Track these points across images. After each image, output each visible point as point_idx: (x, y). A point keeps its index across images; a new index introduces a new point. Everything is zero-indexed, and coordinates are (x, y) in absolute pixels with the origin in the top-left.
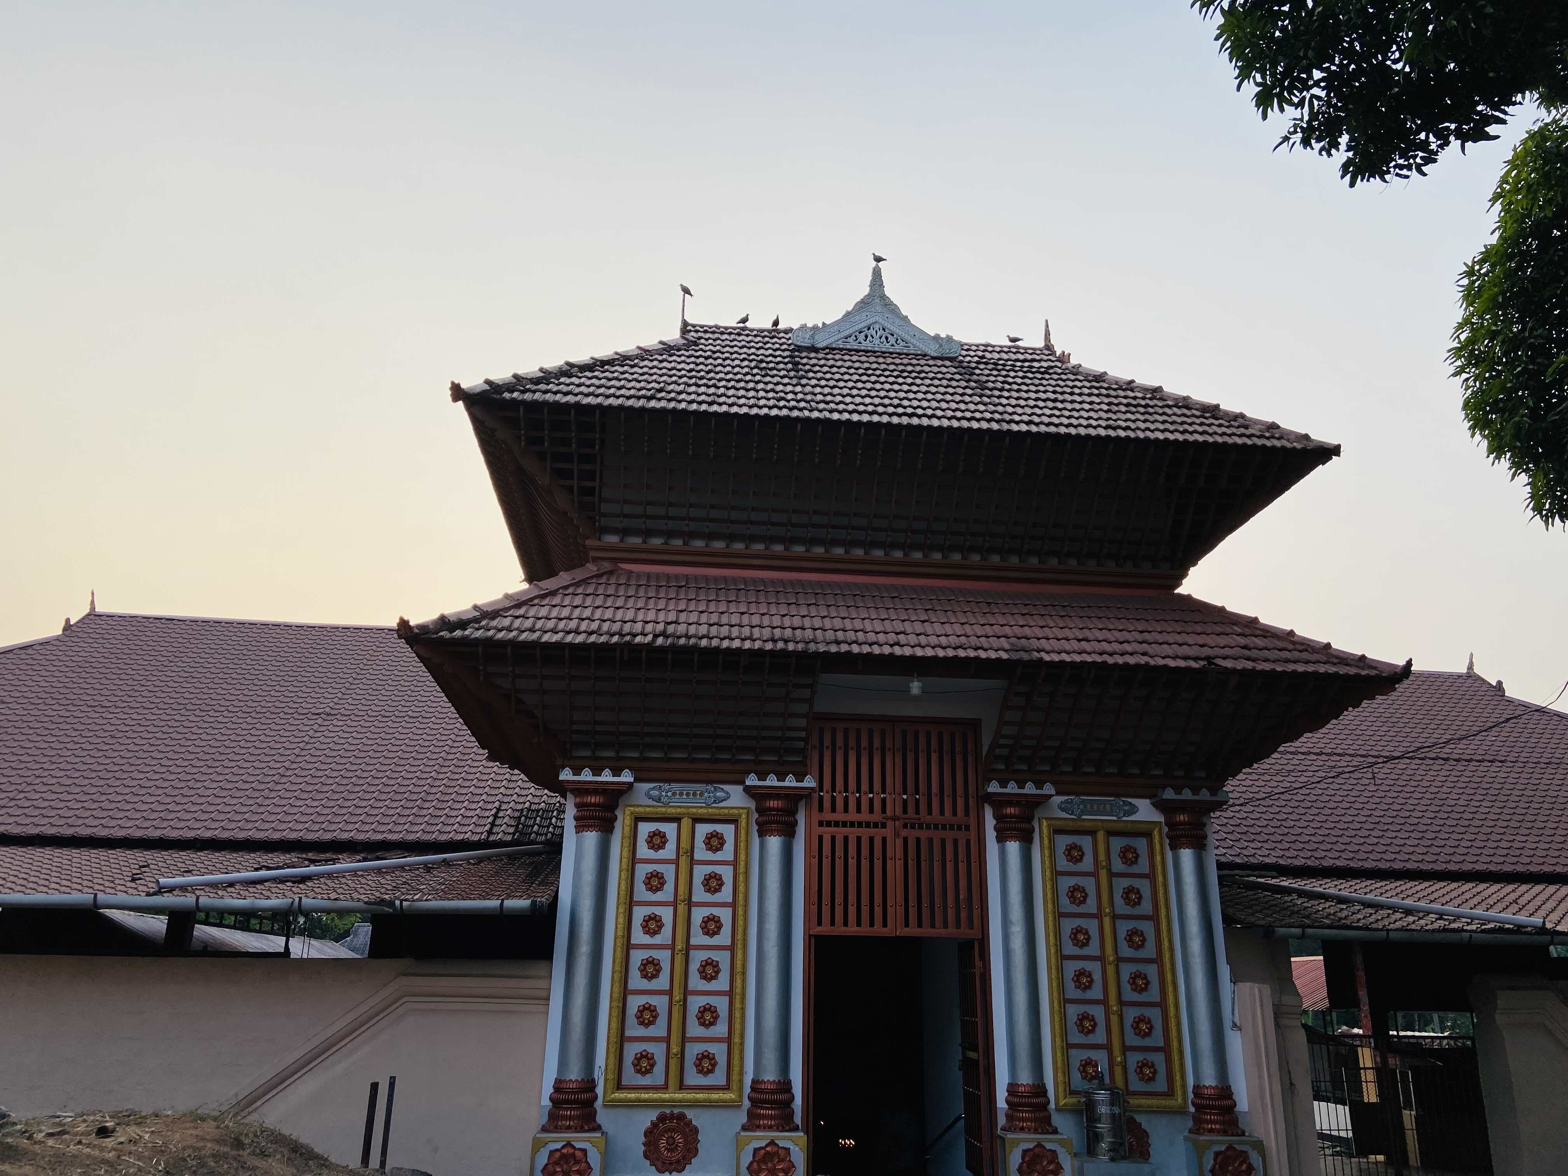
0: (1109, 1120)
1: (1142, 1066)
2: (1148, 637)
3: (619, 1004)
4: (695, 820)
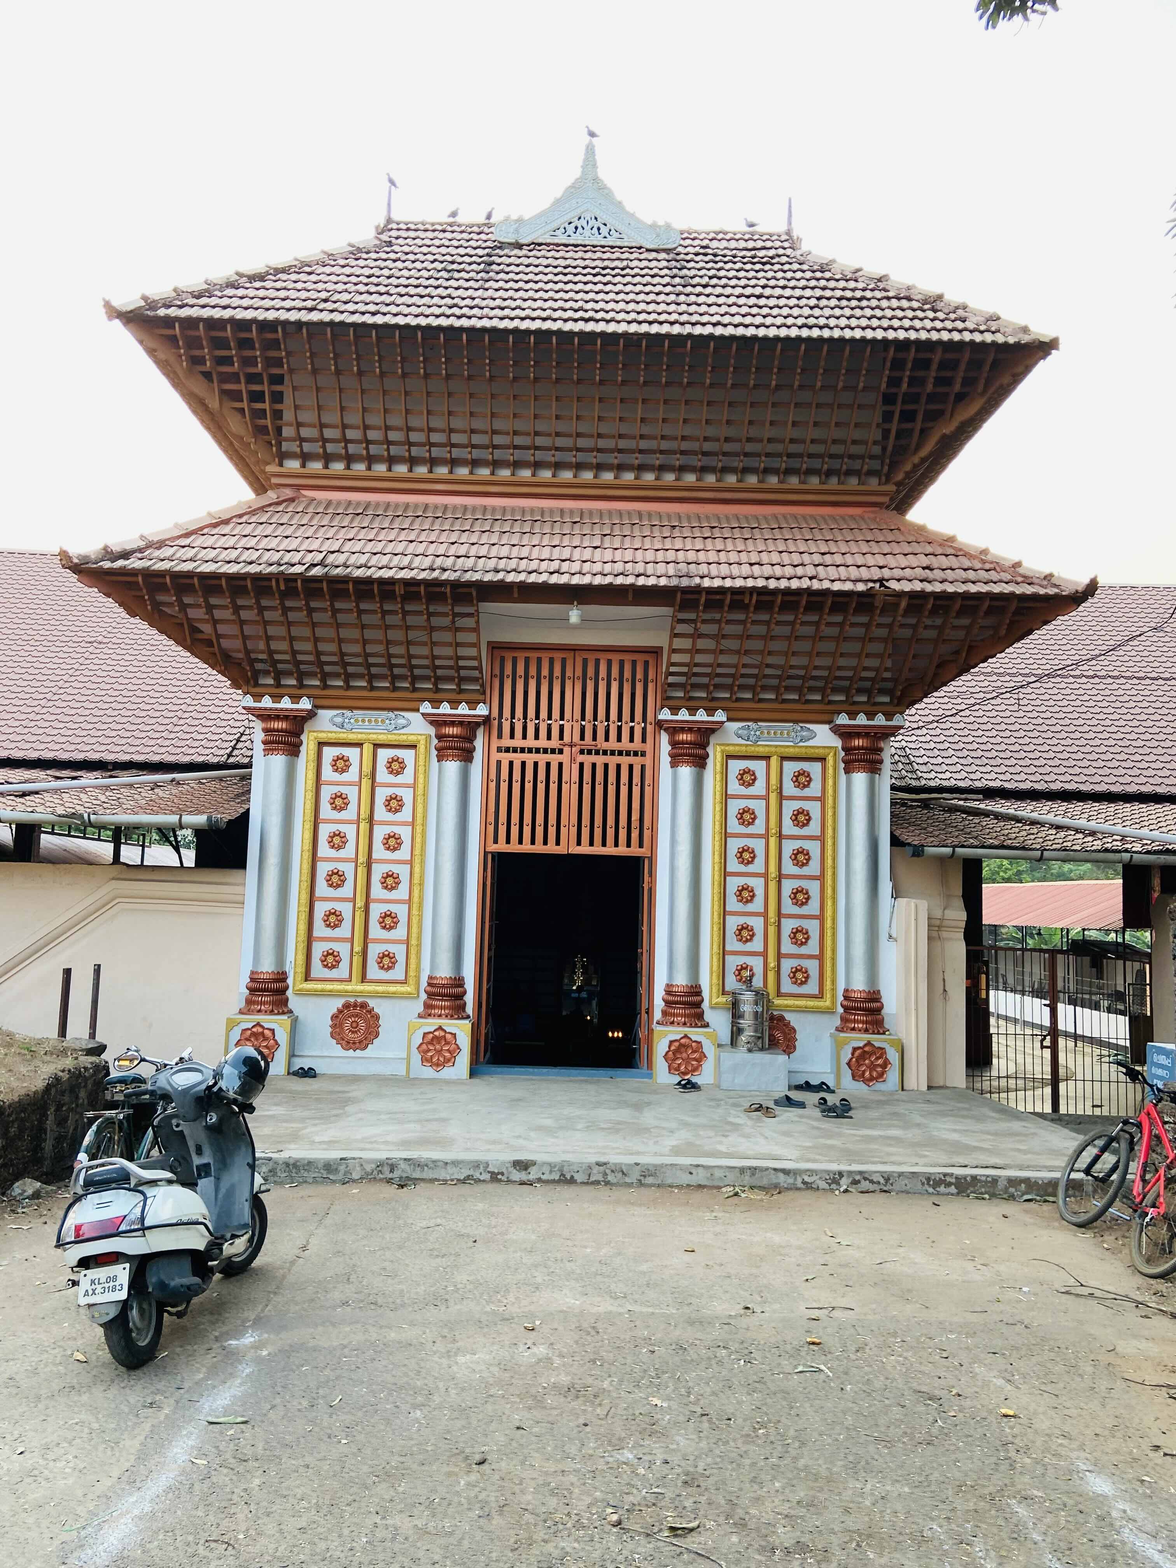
0: (752, 1017)
1: (795, 971)
2: (828, 559)
3: (305, 909)
4: (377, 746)
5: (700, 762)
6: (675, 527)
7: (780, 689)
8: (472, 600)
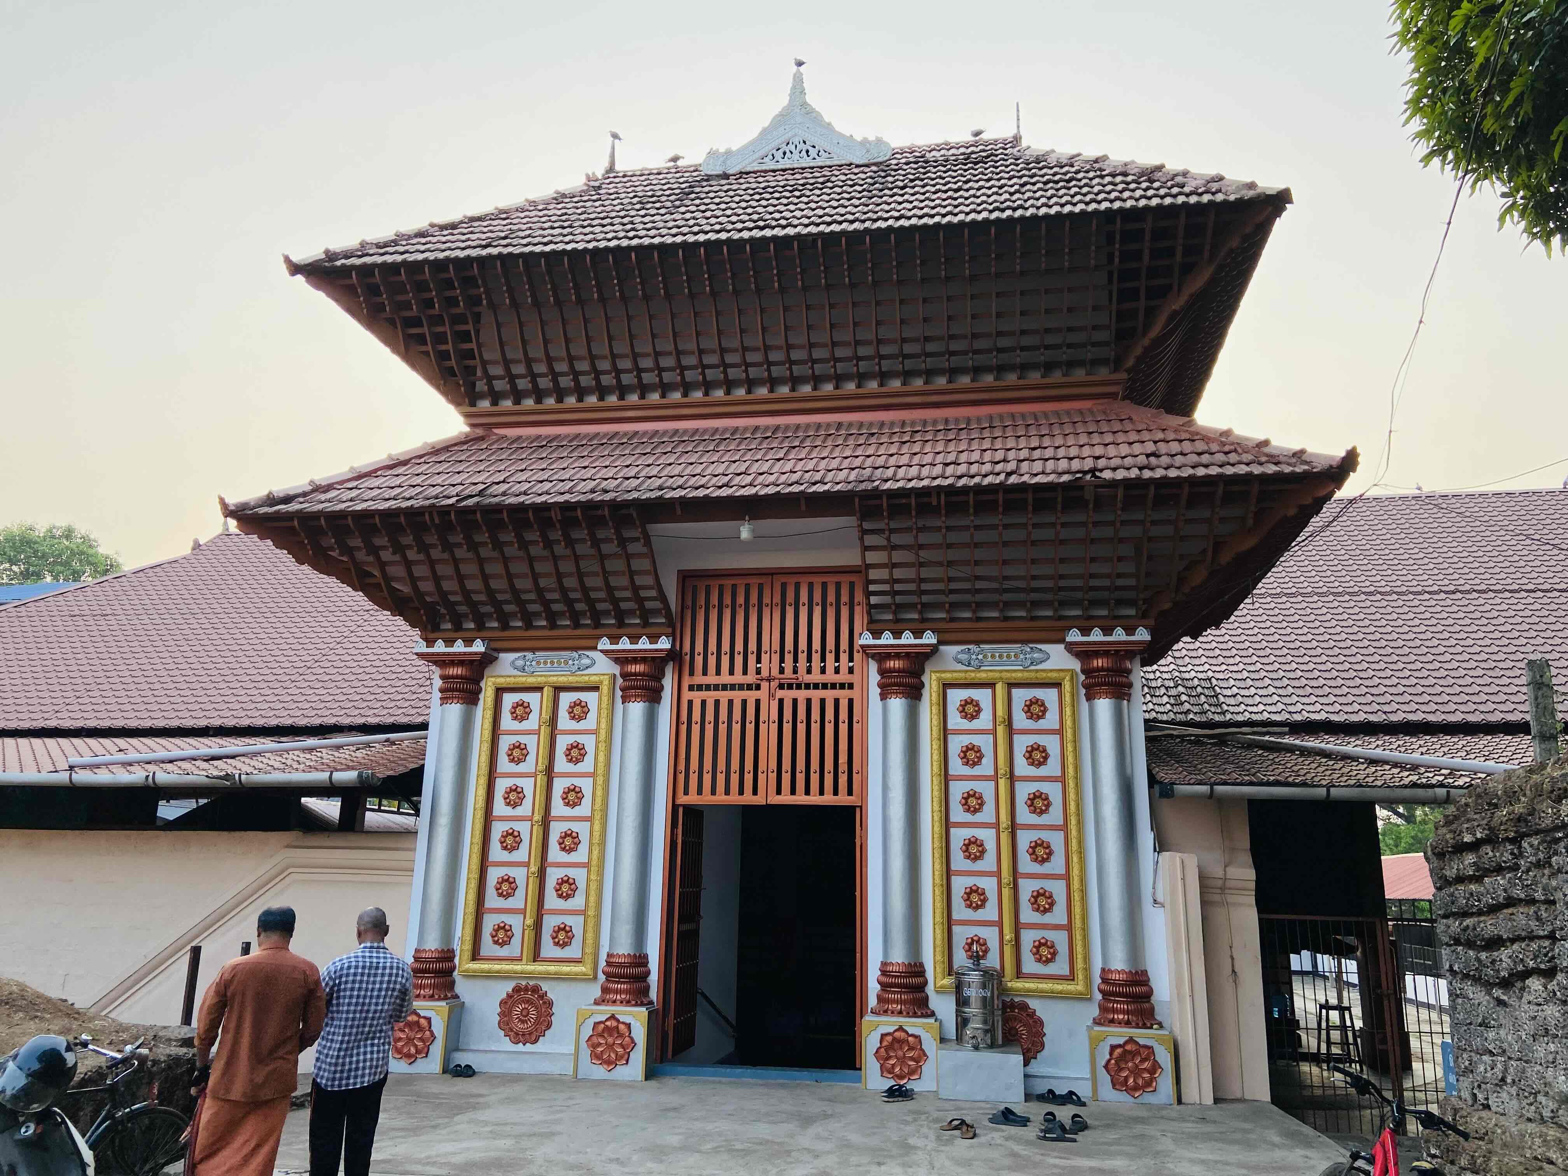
0: (979, 1004)
1: (1039, 945)
2: (1037, 454)
3: (475, 875)
4: (558, 689)
5: (914, 693)
6: (873, 434)
7: (1001, 605)
8: (638, 522)
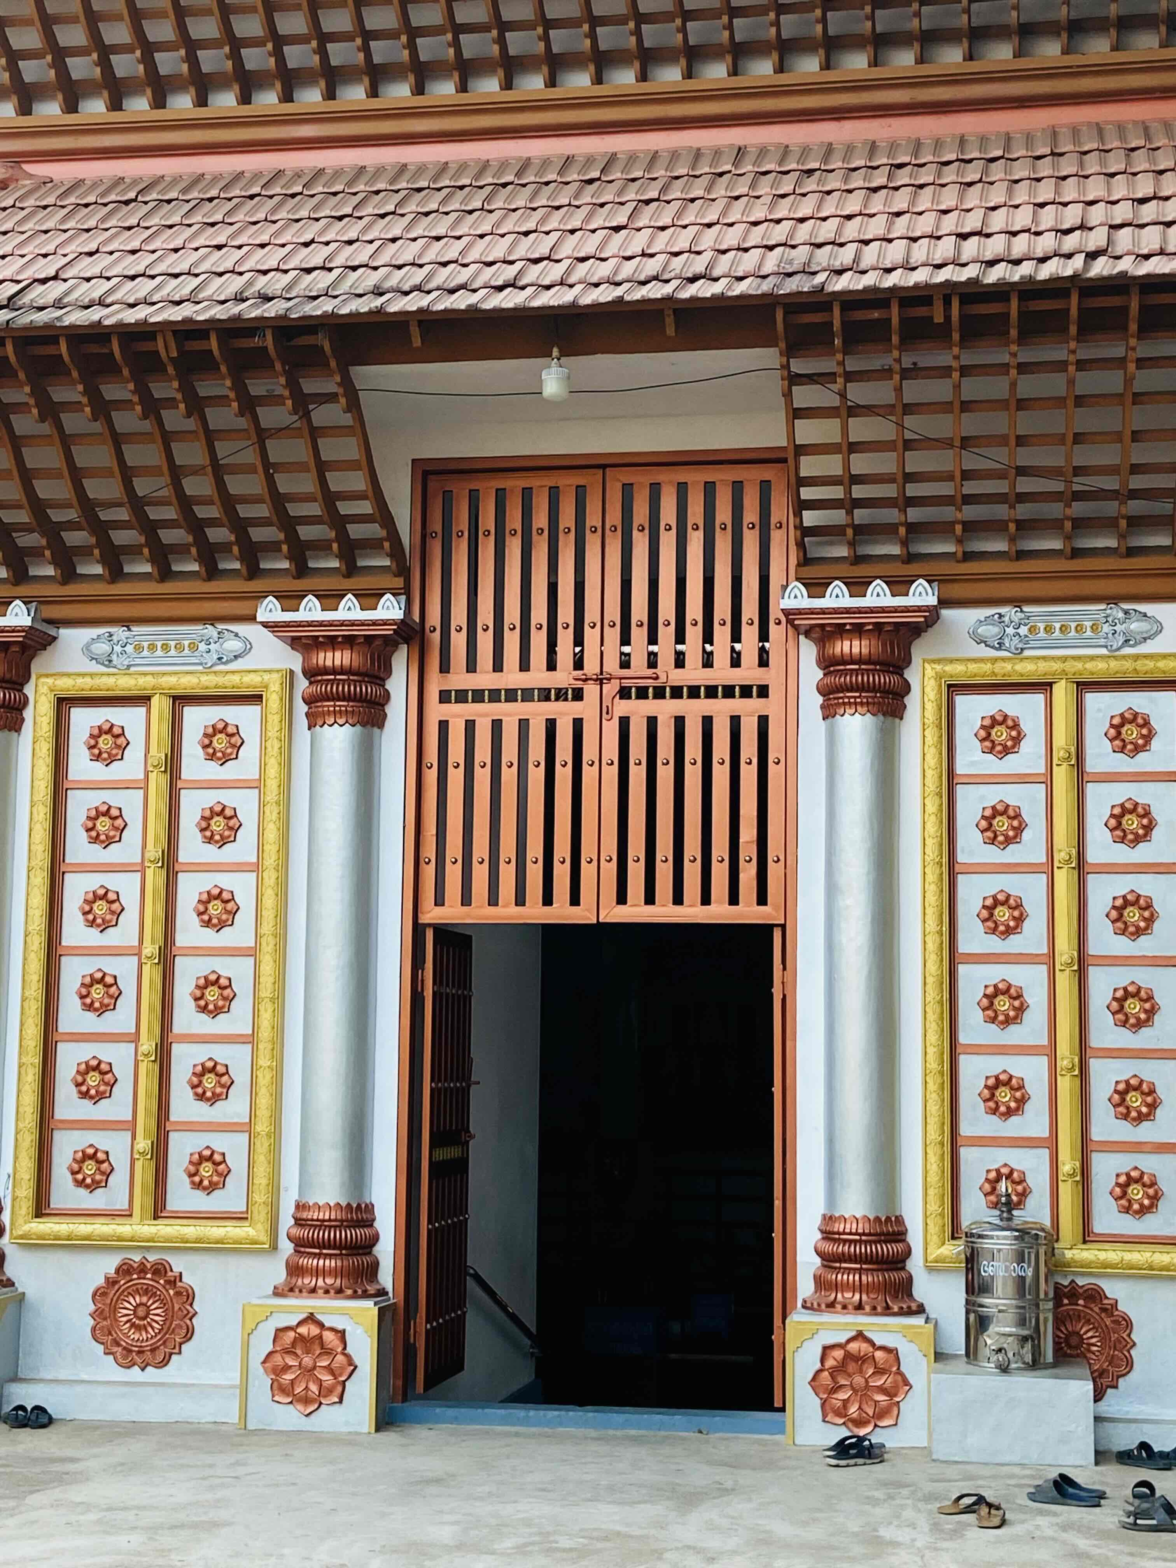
0: (1010, 1290)
1: (1128, 1181)
2: (1149, 211)
3: (34, 1059)
4: (180, 700)
5: (889, 702)
6: (810, 172)
7: (1068, 525)
8: (333, 364)
